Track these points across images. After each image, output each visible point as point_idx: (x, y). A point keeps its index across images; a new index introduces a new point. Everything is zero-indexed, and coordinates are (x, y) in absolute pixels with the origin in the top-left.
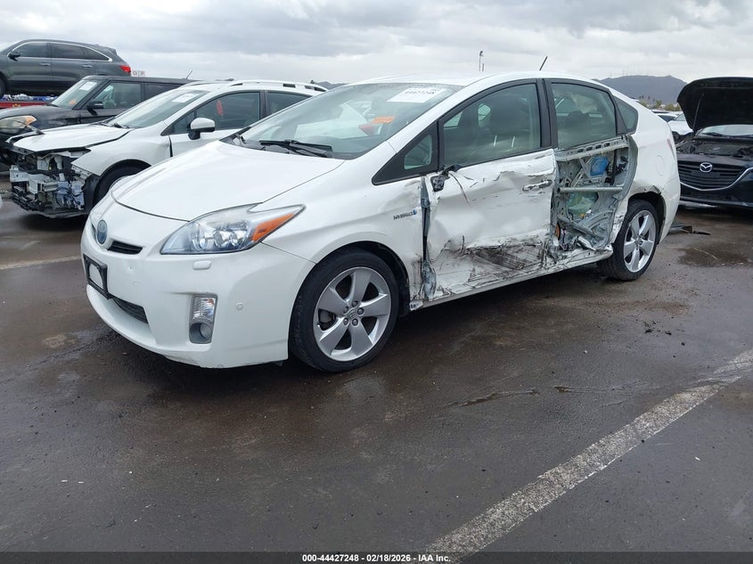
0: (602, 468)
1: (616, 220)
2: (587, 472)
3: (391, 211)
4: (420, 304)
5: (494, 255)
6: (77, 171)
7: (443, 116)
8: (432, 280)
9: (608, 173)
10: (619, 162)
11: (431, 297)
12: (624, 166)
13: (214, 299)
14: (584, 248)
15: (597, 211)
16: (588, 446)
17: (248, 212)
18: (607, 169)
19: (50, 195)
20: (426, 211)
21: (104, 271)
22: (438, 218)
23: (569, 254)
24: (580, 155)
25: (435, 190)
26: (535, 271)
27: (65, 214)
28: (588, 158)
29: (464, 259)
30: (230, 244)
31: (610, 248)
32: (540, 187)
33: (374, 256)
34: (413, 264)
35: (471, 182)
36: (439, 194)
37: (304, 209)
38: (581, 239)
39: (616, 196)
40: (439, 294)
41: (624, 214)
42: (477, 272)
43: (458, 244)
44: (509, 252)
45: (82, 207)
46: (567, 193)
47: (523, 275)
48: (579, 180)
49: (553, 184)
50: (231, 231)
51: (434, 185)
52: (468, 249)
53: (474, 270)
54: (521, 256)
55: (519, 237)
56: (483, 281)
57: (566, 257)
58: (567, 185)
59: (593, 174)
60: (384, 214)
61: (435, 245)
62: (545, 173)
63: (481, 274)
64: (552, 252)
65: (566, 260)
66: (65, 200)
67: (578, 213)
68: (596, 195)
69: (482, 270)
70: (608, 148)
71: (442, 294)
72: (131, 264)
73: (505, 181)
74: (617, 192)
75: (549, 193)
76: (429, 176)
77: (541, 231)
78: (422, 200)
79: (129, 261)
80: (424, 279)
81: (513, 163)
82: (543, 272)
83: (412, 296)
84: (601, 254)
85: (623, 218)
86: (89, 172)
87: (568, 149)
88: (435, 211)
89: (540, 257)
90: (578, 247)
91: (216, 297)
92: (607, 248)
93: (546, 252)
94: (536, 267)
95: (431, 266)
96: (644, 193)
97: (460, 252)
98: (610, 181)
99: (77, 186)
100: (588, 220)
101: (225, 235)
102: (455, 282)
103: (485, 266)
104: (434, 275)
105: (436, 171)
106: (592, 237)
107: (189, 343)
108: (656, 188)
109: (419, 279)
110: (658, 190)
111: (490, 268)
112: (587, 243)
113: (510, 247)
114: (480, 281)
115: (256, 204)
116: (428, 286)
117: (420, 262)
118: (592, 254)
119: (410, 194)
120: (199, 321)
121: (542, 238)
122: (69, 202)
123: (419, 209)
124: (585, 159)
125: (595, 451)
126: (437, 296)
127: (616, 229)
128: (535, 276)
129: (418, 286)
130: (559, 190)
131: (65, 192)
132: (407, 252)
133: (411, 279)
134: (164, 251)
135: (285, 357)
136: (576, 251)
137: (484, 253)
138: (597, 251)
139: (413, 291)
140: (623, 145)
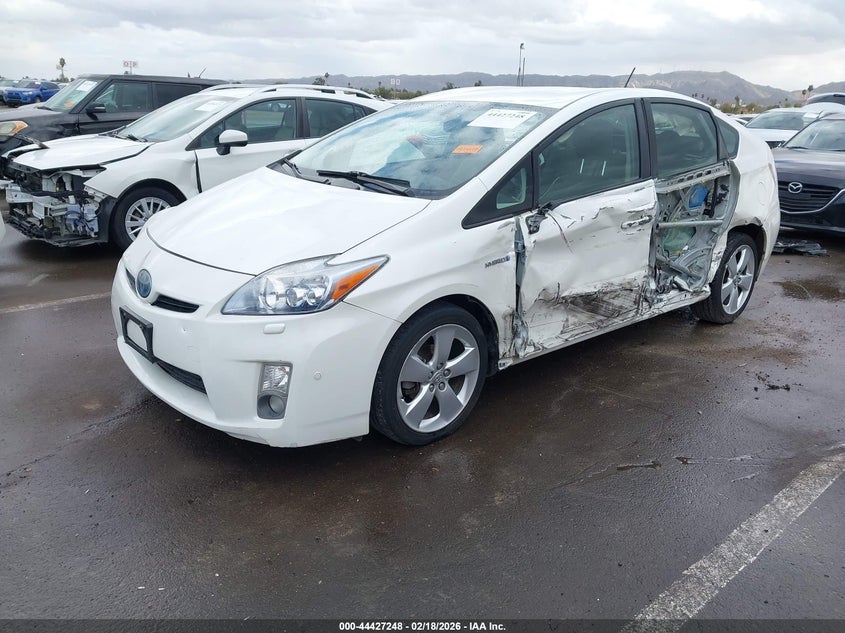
0: (752, 560)
1: (714, 257)
2: (736, 565)
3: (482, 259)
4: (510, 362)
5: (589, 303)
6: (90, 192)
7: (538, 145)
8: (523, 334)
9: (706, 204)
10: (720, 191)
11: (521, 354)
12: (724, 195)
13: (287, 369)
14: (681, 289)
15: (693, 247)
16: (730, 533)
17: (326, 265)
18: (706, 200)
19: (59, 220)
20: (520, 256)
21: (148, 331)
22: (533, 263)
23: (664, 296)
24: (681, 186)
25: (531, 233)
26: (630, 318)
27: (76, 242)
28: (688, 188)
29: (557, 309)
30: (306, 303)
31: (708, 289)
32: (640, 224)
33: (463, 311)
34: (505, 318)
35: (569, 222)
36: (534, 237)
37: (388, 259)
38: (677, 279)
39: (715, 230)
40: (530, 350)
41: (723, 250)
42: (570, 323)
43: (553, 293)
44: (605, 298)
45: (95, 234)
46: (664, 228)
47: (618, 323)
48: (679, 213)
49: (653, 220)
50: (307, 288)
51: (529, 226)
52: (563, 298)
53: (567, 320)
54: (617, 302)
55: (617, 281)
56: (576, 332)
57: (661, 300)
58: (665, 219)
59: (692, 206)
60: (476, 262)
61: (529, 295)
62: (645, 207)
63: (574, 324)
64: (648, 295)
65: (662, 304)
66: (76, 226)
67: (674, 249)
68: (693, 230)
69: (576, 320)
70: (709, 177)
71: (533, 349)
72: (185, 324)
73: (604, 219)
74: (718, 225)
75: (648, 229)
76: (525, 216)
77: (639, 272)
78: (516, 244)
79: (183, 321)
80: (515, 334)
81: (612, 198)
82: (639, 318)
83: (501, 353)
84: (698, 295)
85: (721, 254)
86: (104, 194)
87: (669, 179)
88: (530, 256)
89: (637, 302)
90: (673, 288)
91: (290, 365)
92: (704, 289)
93: (643, 298)
94: (632, 314)
95: (524, 319)
96: (744, 226)
97: (554, 301)
98: (709, 213)
99: (90, 210)
100: (685, 257)
101: (300, 293)
102: (548, 334)
103: (579, 315)
104: (526, 328)
105: (531, 210)
106: (688, 276)
107: (257, 418)
108: (757, 219)
109: (509, 334)
110: (759, 221)
111: (583, 317)
112: (683, 283)
113: (606, 293)
114: (573, 333)
115: (334, 256)
116: (519, 341)
117: (512, 315)
118: (689, 296)
119: (504, 237)
120: (270, 393)
121: (640, 282)
122: (80, 228)
123: (512, 254)
124: (685, 190)
125: (738, 539)
126: (528, 353)
127: (715, 267)
128: (629, 323)
129: (509, 342)
130: (658, 226)
131: (76, 217)
132: (499, 304)
133: (501, 333)
134: (226, 311)
135: (366, 431)
136: (673, 293)
137: (579, 300)
138: (694, 292)
139: (502, 348)
140: (725, 172)
